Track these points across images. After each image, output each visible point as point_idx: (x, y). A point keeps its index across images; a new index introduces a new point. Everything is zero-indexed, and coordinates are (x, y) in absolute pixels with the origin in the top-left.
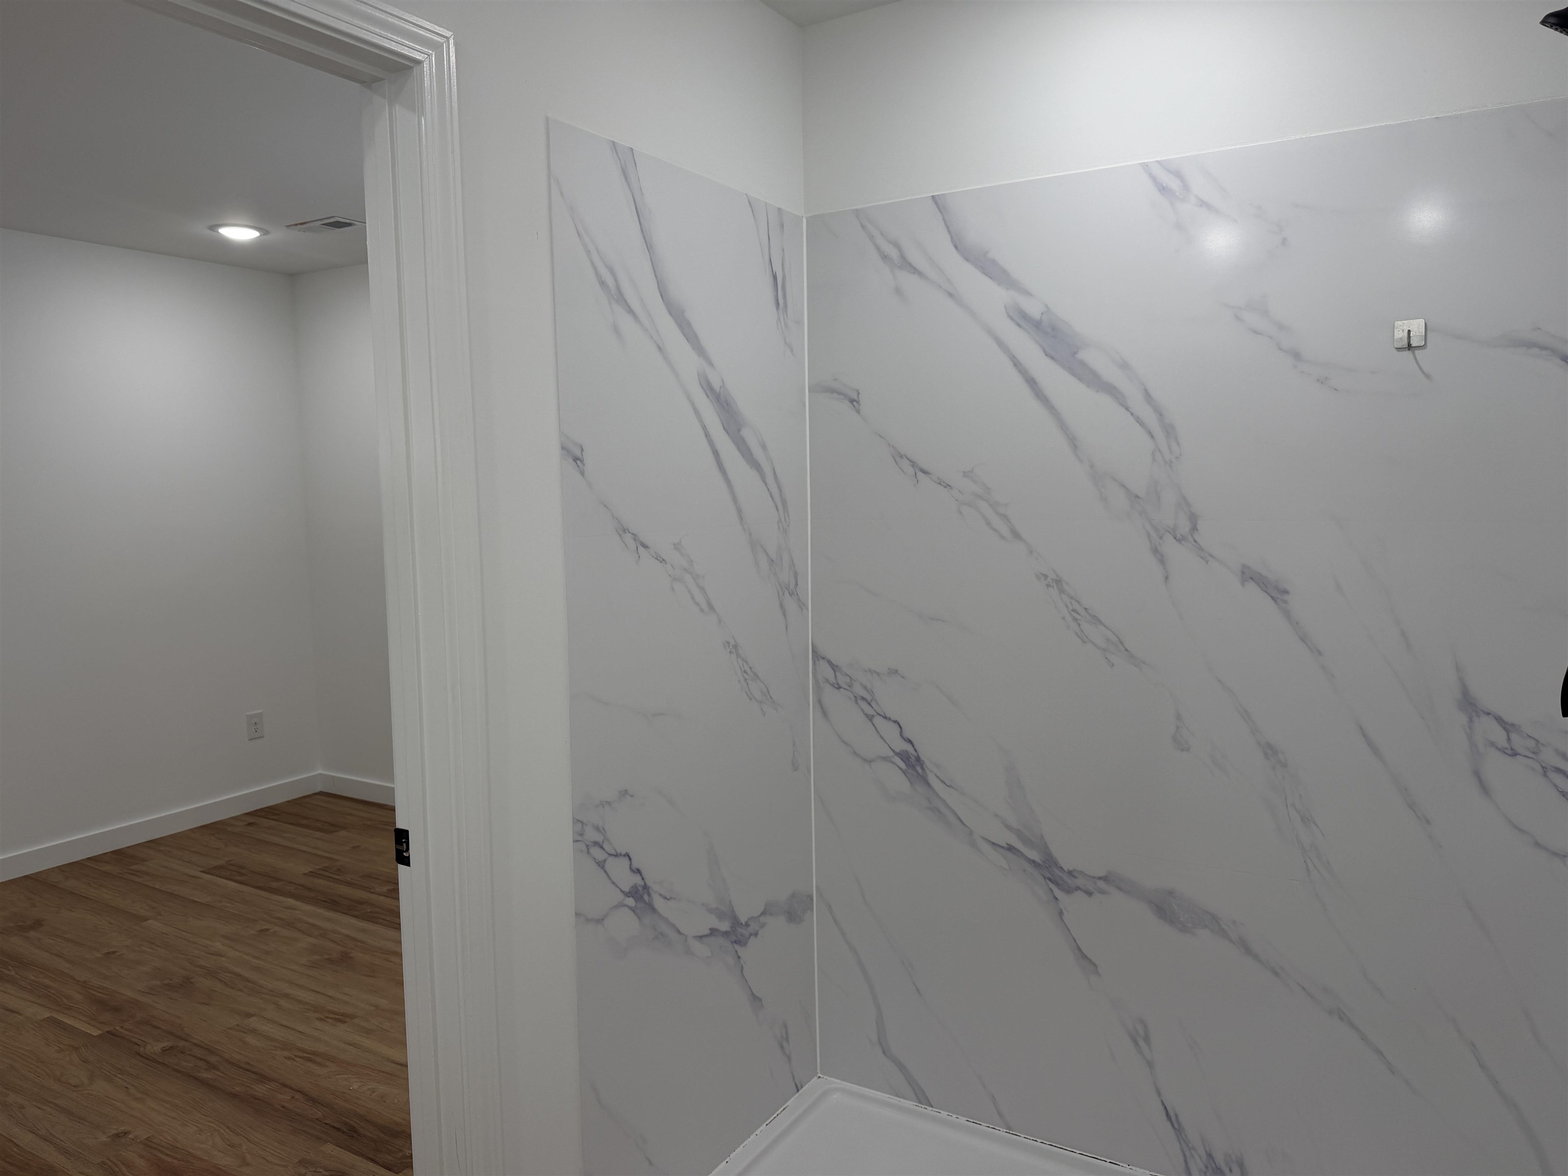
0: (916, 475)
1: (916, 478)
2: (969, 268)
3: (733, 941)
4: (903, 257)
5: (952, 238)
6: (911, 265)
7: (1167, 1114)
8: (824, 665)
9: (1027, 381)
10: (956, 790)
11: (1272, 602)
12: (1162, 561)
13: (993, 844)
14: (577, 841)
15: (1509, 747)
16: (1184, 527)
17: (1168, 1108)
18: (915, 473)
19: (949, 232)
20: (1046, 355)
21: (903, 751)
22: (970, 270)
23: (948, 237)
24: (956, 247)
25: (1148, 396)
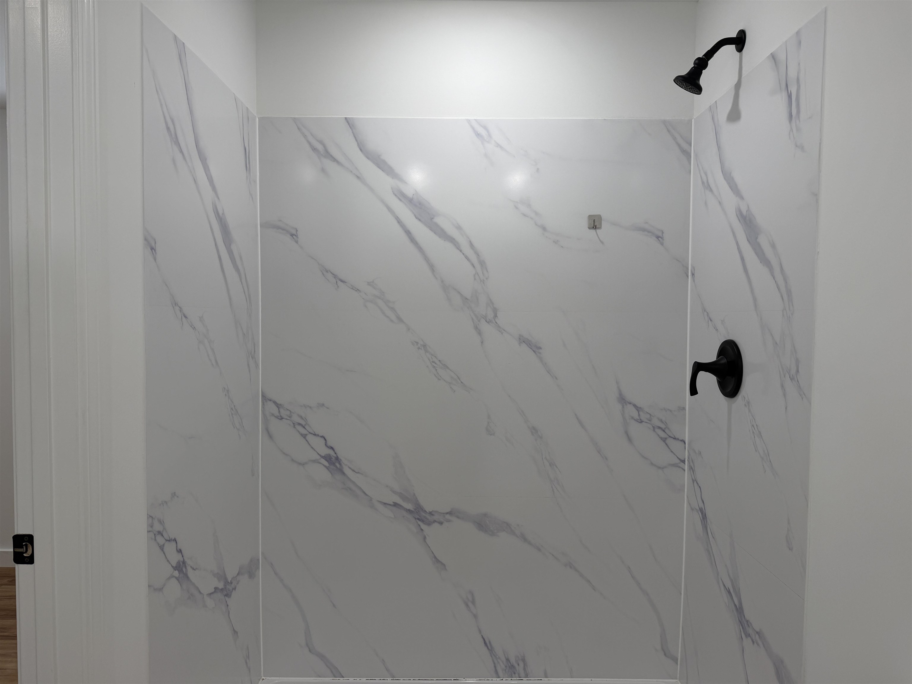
0: (337, 283)
1: (337, 285)
2: (369, 163)
3: (225, 595)
4: (326, 151)
5: (358, 144)
6: (331, 156)
7: (485, 643)
8: (271, 405)
9: (405, 232)
10: (362, 474)
11: (534, 353)
12: (480, 333)
13: (385, 504)
14: (149, 531)
15: (639, 419)
16: (490, 315)
17: (485, 639)
18: (337, 282)
19: (356, 140)
20: (416, 218)
21: (327, 455)
22: (370, 164)
23: (356, 143)
24: (361, 150)
25: (472, 245)
